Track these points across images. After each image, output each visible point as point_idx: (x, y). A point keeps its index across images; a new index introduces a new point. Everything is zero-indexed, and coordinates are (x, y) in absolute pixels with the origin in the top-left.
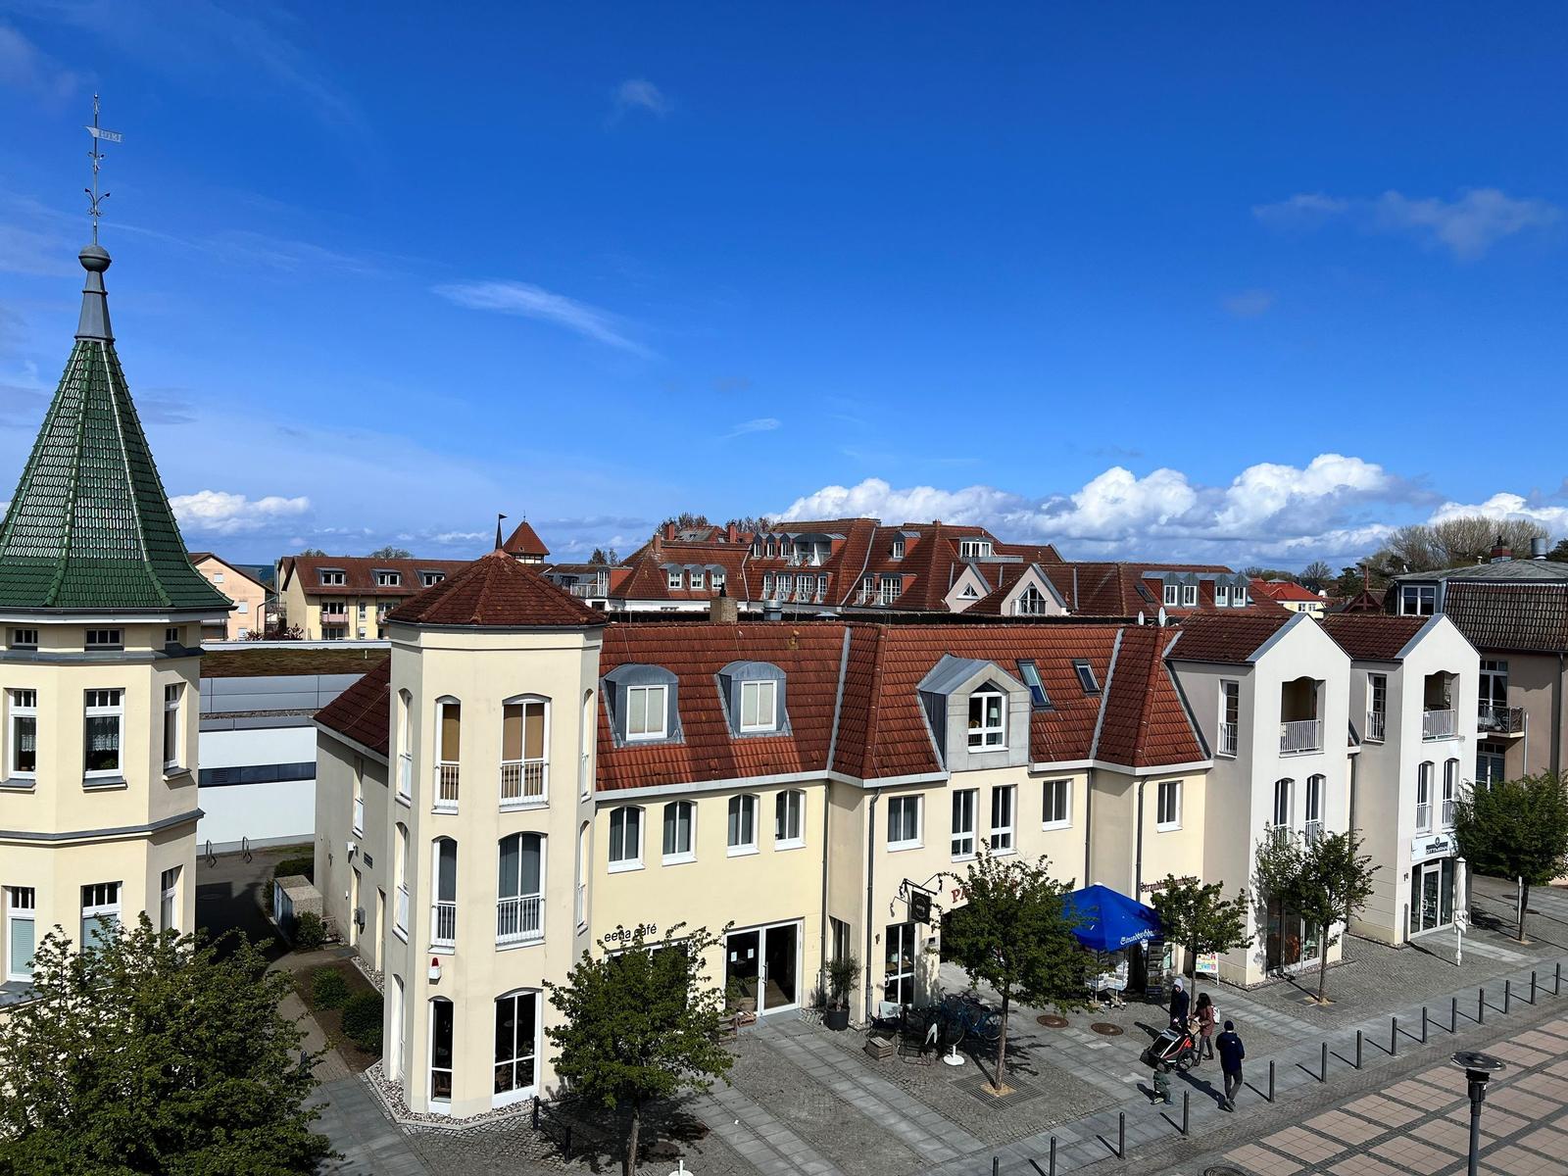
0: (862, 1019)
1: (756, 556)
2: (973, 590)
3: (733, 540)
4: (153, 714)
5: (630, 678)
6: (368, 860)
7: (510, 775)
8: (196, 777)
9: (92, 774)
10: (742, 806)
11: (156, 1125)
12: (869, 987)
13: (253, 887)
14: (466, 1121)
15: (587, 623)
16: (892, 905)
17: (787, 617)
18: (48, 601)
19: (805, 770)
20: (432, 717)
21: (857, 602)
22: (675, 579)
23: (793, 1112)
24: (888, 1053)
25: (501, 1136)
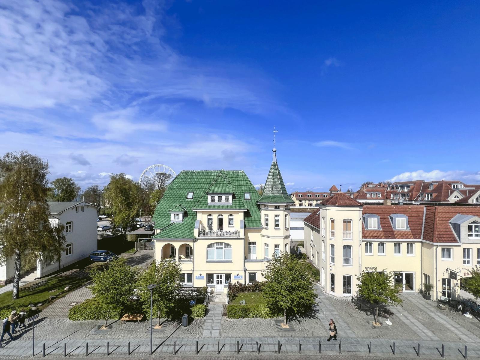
0: (435, 299)
1: (389, 190)
2: (457, 197)
3: (382, 186)
4: (284, 219)
5: (368, 216)
6: (314, 246)
7: (344, 234)
8: (289, 229)
9: (275, 227)
10: (397, 245)
11: (291, 286)
12: (437, 291)
13: (294, 247)
14: (338, 297)
15: (360, 205)
16: (443, 273)
17: (404, 204)
18: (270, 201)
19: (414, 239)
20: (329, 222)
21: (419, 200)
22: (369, 195)
23: (418, 316)
24: (445, 309)
25: (345, 302)
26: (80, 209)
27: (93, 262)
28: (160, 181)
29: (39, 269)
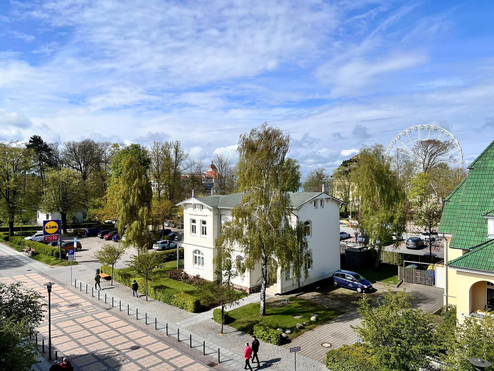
26: (319, 203)
27: (338, 287)
28: (427, 156)
29: (279, 283)
